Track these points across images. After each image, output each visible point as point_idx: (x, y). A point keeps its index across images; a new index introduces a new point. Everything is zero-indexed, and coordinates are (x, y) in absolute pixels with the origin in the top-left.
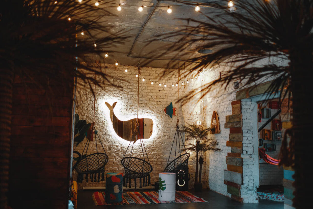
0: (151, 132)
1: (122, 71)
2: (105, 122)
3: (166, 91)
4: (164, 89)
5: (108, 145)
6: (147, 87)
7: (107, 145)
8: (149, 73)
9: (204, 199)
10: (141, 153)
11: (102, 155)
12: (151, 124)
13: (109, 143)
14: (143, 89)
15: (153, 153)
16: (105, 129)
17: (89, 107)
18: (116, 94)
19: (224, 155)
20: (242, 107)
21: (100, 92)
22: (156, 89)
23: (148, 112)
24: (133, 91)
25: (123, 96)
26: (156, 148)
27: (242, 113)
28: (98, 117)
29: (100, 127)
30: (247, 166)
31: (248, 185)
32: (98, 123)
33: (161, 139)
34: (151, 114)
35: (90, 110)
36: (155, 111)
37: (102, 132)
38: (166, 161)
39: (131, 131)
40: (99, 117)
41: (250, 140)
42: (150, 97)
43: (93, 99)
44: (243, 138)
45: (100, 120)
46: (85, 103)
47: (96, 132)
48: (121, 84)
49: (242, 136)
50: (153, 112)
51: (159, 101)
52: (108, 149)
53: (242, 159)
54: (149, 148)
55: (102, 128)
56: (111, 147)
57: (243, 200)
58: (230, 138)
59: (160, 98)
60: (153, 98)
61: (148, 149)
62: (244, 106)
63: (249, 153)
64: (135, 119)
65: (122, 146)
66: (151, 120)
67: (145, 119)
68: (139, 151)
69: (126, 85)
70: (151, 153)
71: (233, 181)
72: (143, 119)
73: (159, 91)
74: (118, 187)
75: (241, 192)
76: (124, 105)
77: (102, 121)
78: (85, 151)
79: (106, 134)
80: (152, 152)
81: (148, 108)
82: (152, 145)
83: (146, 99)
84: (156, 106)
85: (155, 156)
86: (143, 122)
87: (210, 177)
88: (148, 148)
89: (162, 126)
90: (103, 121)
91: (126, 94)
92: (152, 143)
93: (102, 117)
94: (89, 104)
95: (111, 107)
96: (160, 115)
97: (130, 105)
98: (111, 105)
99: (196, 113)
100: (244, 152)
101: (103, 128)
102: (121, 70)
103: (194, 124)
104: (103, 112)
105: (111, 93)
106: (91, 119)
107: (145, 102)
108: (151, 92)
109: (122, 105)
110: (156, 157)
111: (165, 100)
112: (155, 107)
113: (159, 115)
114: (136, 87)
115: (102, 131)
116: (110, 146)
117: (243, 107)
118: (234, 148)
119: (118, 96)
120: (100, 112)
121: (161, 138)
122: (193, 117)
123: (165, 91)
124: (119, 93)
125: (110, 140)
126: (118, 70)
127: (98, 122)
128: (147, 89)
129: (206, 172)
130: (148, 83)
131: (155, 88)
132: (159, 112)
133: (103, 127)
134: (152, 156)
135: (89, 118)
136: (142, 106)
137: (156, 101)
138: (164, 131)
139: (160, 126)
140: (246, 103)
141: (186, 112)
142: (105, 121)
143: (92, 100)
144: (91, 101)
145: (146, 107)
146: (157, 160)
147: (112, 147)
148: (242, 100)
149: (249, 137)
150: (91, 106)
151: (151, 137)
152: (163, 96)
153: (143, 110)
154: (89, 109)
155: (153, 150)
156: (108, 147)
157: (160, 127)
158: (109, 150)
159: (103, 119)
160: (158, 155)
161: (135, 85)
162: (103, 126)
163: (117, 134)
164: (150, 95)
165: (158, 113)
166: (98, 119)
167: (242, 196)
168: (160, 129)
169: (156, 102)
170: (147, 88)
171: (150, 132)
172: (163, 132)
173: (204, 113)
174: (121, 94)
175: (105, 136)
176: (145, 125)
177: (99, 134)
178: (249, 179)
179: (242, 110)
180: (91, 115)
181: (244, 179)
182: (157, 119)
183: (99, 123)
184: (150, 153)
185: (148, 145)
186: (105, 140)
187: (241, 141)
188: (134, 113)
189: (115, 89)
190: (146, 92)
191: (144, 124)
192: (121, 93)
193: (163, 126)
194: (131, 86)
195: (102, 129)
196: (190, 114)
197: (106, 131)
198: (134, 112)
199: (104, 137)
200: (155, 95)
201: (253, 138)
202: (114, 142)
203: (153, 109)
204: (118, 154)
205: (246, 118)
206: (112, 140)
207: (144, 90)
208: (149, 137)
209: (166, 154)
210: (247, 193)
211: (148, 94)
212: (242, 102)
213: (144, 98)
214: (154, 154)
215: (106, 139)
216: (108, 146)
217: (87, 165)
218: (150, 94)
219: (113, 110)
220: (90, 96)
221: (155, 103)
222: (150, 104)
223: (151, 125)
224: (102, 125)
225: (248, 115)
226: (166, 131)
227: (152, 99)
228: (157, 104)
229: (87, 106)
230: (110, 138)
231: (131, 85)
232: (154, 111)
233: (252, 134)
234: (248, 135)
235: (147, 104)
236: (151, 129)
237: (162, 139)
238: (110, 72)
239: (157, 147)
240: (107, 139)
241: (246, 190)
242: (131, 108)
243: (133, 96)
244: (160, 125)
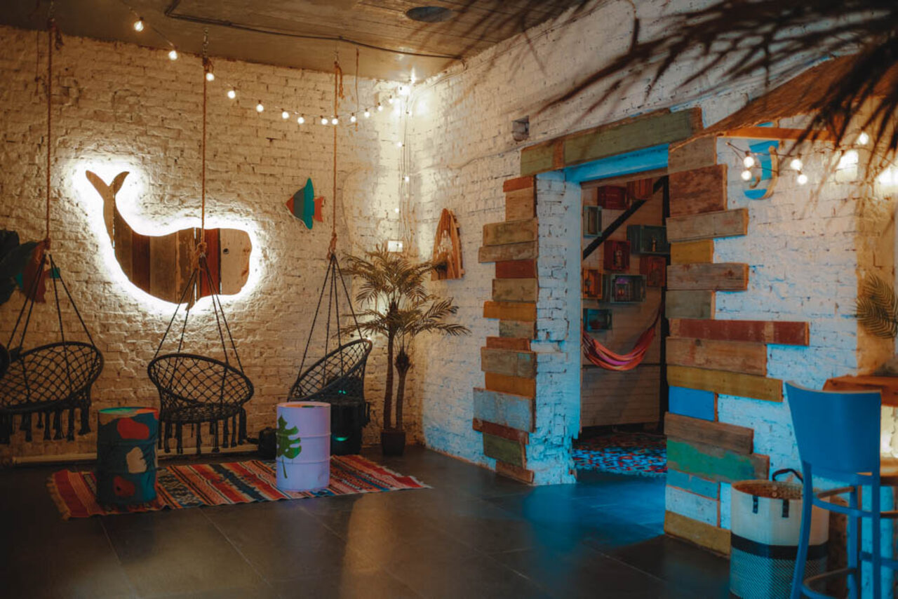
0: (246, 272)
1: (144, 68)
2: (85, 238)
3: (293, 142)
4: (285, 135)
5: (100, 316)
6: (231, 126)
7: (96, 316)
8: (235, 80)
9: (418, 479)
10: (212, 342)
11: (80, 349)
12: (243, 247)
13: (103, 311)
14: (216, 131)
15: (250, 339)
16: (87, 263)
17: (26, 186)
18: (124, 144)
19: (474, 344)
20: (538, 196)
21: (66, 137)
22: (259, 134)
23: (235, 209)
24: (184, 139)
25: (149, 153)
26: (259, 324)
27: (538, 215)
28: (62, 222)
29: (68, 256)
30: (549, 375)
31: (550, 432)
32: (62, 242)
33: (276, 297)
34: (243, 215)
35: (29, 198)
36: (257, 206)
37: (77, 272)
38: (291, 364)
39: (179, 268)
40: (64, 221)
41: (557, 299)
42: (242, 160)
43: (39, 158)
44: (540, 291)
45: (68, 233)
46: (10, 173)
47: (55, 273)
48: (140, 112)
49: (536, 286)
50: (251, 210)
51: (271, 175)
52: (99, 330)
53: (534, 355)
54: (237, 325)
55: (74, 259)
56: (110, 321)
57: (533, 477)
58: (498, 292)
59: (273, 166)
60: (250, 164)
61: (236, 327)
62: (543, 193)
63: (554, 337)
64: (191, 230)
65: (147, 319)
66: (244, 235)
67: (224, 230)
68: (204, 335)
69: (157, 117)
70: (243, 340)
71: (501, 423)
72: (218, 231)
73: (271, 140)
74: (141, 455)
75: (527, 453)
76: (152, 182)
77: (77, 237)
78: (17, 336)
79: (89, 278)
80: (246, 338)
81: (234, 196)
82: (246, 316)
83: (227, 167)
84: (261, 191)
85: (257, 350)
86: (219, 242)
87: (426, 411)
88: (233, 323)
89: (279, 255)
90: (80, 236)
91: (159, 146)
92: (246, 308)
93: (74, 219)
94: (25, 176)
95: (109, 191)
96: (272, 218)
97: (174, 185)
99: (385, 216)
100: (542, 335)
101: (79, 258)
102: (138, 63)
103: (380, 248)
104: (77, 205)
105: (108, 143)
106: (37, 227)
107: (225, 176)
108: (244, 142)
109: (144, 182)
110: (261, 354)
111: (290, 172)
112: (255, 194)
113: (270, 221)
114: (191, 126)
115: (75, 270)
116: (107, 317)
117: (541, 198)
118: (507, 323)
119: (133, 153)
120: (67, 205)
121: (278, 292)
122: (377, 228)
123: (288, 140)
124: (134, 143)
125: (106, 299)
126: (129, 64)
127: (61, 237)
128: (229, 133)
129: (413, 395)
130: (234, 114)
131: (257, 131)
132: (270, 209)
133: (79, 255)
134: (247, 350)
135: (28, 223)
136: (213, 190)
137: (261, 174)
138: (286, 269)
139: (274, 255)
140: (550, 187)
141: (356, 213)
142: (85, 234)
143: (37, 162)
144: (34, 164)
145: (227, 191)
146: (265, 361)
147: (114, 322)
148: (538, 177)
149: (555, 288)
150: (35, 184)
151: (243, 289)
152: (283, 158)
153: (218, 201)
154: (25, 193)
155: (250, 331)
156: (97, 324)
157: (274, 258)
158: (101, 332)
159: (81, 230)
160: (267, 345)
161: (190, 120)
162: (81, 251)
163: (130, 279)
164: (240, 155)
165: (267, 212)
166: (61, 228)
167: (531, 466)
168: (272, 265)
169: (260, 177)
170: (229, 128)
171: (240, 273)
172: (284, 275)
173: (411, 214)
174: (141, 145)
175: (87, 287)
176: (226, 250)
177: (67, 278)
178: (552, 414)
179: (538, 207)
180: (35, 214)
181: (538, 414)
182: (263, 232)
183: (66, 243)
184: (240, 340)
185: (234, 315)
186: (87, 300)
187: (534, 302)
188: (187, 211)
189: (121, 129)
190: (228, 144)
191: (222, 249)
192: (141, 142)
193: (282, 254)
194: (175, 119)
195: (77, 261)
196: (369, 219)
197: (88, 270)
198: (186, 207)
199: (85, 289)
200: (258, 155)
201: (566, 292)
202: (121, 306)
203: (250, 200)
204: (134, 344)
205: (550, 233)
206: (113, 299)
207: (219, 137)
208: (238, 291)
209: (293, 344)
210: (545, 456)
211: (233, 149)
212: (538, 183)
213: (219, 164)
214: (254, 345)
215: (92, 296)
216: (100, 319)
217: (24, 384)
218: (240, 150)
219: (114, 200)
220: (29, 149)
221: (258, 181)
222: (240, 183)
223: (244, 251)
224: (75, 249)
225: (554, 221)
226: (293, 269)
227: (247, 167)
228: (265, 184)
229: (17, 182)
230: (106, 291)
231: (177, 116)
232: (253, 206)
233: (563, 280)
234: (552, 282)
235: (230, 182)
236: (245, 266)
237: (280, 297)
238: (99, 69)
239: (264, 322)
240: (95, 296)
241: (541, 448)
242: (177, 194)
243: (182, 155)
244: (271, 251)
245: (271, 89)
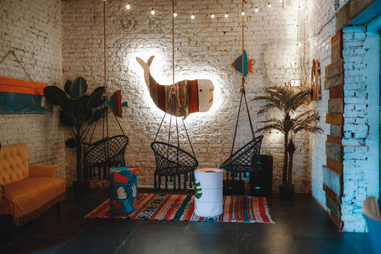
0: (211, 101)
1: (162, 6)
2: (138, 88)
3: (236, 32)
4: (232, 29)
5: (145, 123)
6: (204, 28)
7: (144, 123)
8: (206, 5)
10: (197, 135)
12: (209, 88)
13: (147, 121)
14: (197, 32)
15: (216, 134)
16: (140, 99)
17: (115, 66)
18: (154, 43)
20: (344, 44)
21: (130, 43)
22: (218, 30)
23: (207, 69)
24: (181, 38)
25: (166, 46)
26: (220, 126)
27: (344, 57)
28: (129, 81)
29: (132, 96)
30: (353, 161)
31: (355, 198)
32: (129, 90)
33: (229, 112)
34: (211, 72)
35: (116, 72)
36: (218, 67)
37: (136, 103)
39: (178, 100)
40: (130, 81)
41: (359, 111)
42: (209, 44)
43: (120, 54)
44: (345, 106)
45: (131, 86)
46: (109, 61)
48: (161, 27)
49: (342, 103)
50: (215, 69)
51: (225, 50)
52: (145, 129)
53: (342, 148)
54: (209, 127)
55: (134, 98)
56: (150, 126)
57: (343, 225)
58: (330, 108)
59: (226, 45)
60: (214, 46)
61: (208, 128)
62: (348, 42)
63: (357, 136)
64: (184, 81)
65: (166, 124)
67: (200, 80)
68: (193, 132)
69: (169, 28)
70: (212, 134)
71: (331, 188)
72: (196, 81)
73: (225, 32)
74: (124, 191)
75: (342, 210)
76: (167, 60)
77: (135, 87)
78: (105, 132)
79: (141, 106)
80: (214, 133)
81: (206, 63)
82: (214, 123)
83: (202, 49)
84: (220, 59)
85: (219, 139)
86: (197, 85)
88: (207, 126)
89: (230, 91)
90: (136, 87)
91: (170, 42)
92: (214, 119)
93: (134, 80)
94: (114, 62)
95: (146, 65)
96: (226, 72)
97: (178, 60)
98: (146, 61)
99: (290, 67)
100: (348, 135)
101: (136, 97)
102: (160, 4)
103: (287, 85)
104: (135, 73)
105: (147, 43)
106: (119, 84)
107: (202, 53)
108: (211, 36)
109: (163, 60)
110: (221, 141)
111: (234, 48)
112: (217, 61)
113: (225, 74)
114: (185, 30)
115: (134, 102)
116: (149, 124)
117: (346, 45)
118: (333, 126)
119: (158, 47)
120: (131, 73)
121: (230, 110)
122: (285, 74)
123: (234, 32)
124: (159, 42)
125: (148, 115)
126: (156, 5)
127: (128, 88)
128: (203, 31)
129: (308, 166)
130: (205, 22)
131: (217, 29)
132: (224, 68)
133: (136, 96)
134: (214, 139)
135: (115, 83)
136: (195, 61)
137: (220, 50)
138: (234, 98)
139: (227, 91)
140: (353, 36)
141: (272, 66)
142: (138, 86)
143: (119, 55)
144: (118, 57)
145: (202, 61)
146: (223, 145)
147: (152, 126)
148: (344, 31)
149: (358, 104)
150: (118, 65)
151: (210, 109)
152: (231, 41)
153: (198, 66)
154: (114, 70)
155: (215, 130)
156: (144, 127)
157: (227, 93)
158: (146, 131)
159: (137, 84)
160: (224, 137)
161: (184, 28)
162: (137, 94)
163: (157, 106)
164: (209, 42)
165: (223, 69)
166: (129, 84)
167: (344, 218)
168: (226, 97)
169: (219, 52)
170: (203, 29)
171: (208, 101)
172: (233, 101)
174: (162, 43)
175: (140, 110)
176: (201, 90)
177: (132, 106)
178: (356, 187)
179: (343, 51)
180: (118, 79)
182: (221, 80)
183: (131, 91)
184: (210, 135)
185: (207, 122)
186: (140, 116)
187: (342, 114)
188: (184, 72)
189: (153, 36)
190: (203, 37)
191: (199, 89)
192: (162, 41)
193: (231, 91)
194: (177, 28)
195: (136, 99)
196: (280, 69)
197: (140, 103)
198: (183, 70)
199: (139, 111)
200: (218, 41)
201: (367, 106)
202: (155, 119)
203: (214, 64)
204: (161, 136)
205: (354, 67)
206: (151, 115)
207: (198, 35)
208: (208, 110)
209: (238, 137)
210: (353, 213)
211: (205, 39)
212: (344, 35)
213: (198, 47)
214: (218, 137)
215: (142, 114)
216: (146, 125)
217: (104, 153)
218: (209, 39)
219: (149, 69)
220: (116, 50)
221: (218, 54)
222: (208, 56)
223: (210, 90)
224: (134, 93)
225: (358, 59)
226: (237, 98)
227: (212, 48)
228: (222, 55)
229: (111, 65)
230: (148, 112)
231: (178, 27)
232: (216, 67)
233: (364, 98)
234: (355, 100)
235: (204, 56)
236: (211, 97)
237: (231, 113)
238: (143, 10)
239: (222, 126)
240: (144, 114)
241: (351, 207)
242: (179, 64)
243: (181, 45)
244: (226, 89)
245: (224, 6)
